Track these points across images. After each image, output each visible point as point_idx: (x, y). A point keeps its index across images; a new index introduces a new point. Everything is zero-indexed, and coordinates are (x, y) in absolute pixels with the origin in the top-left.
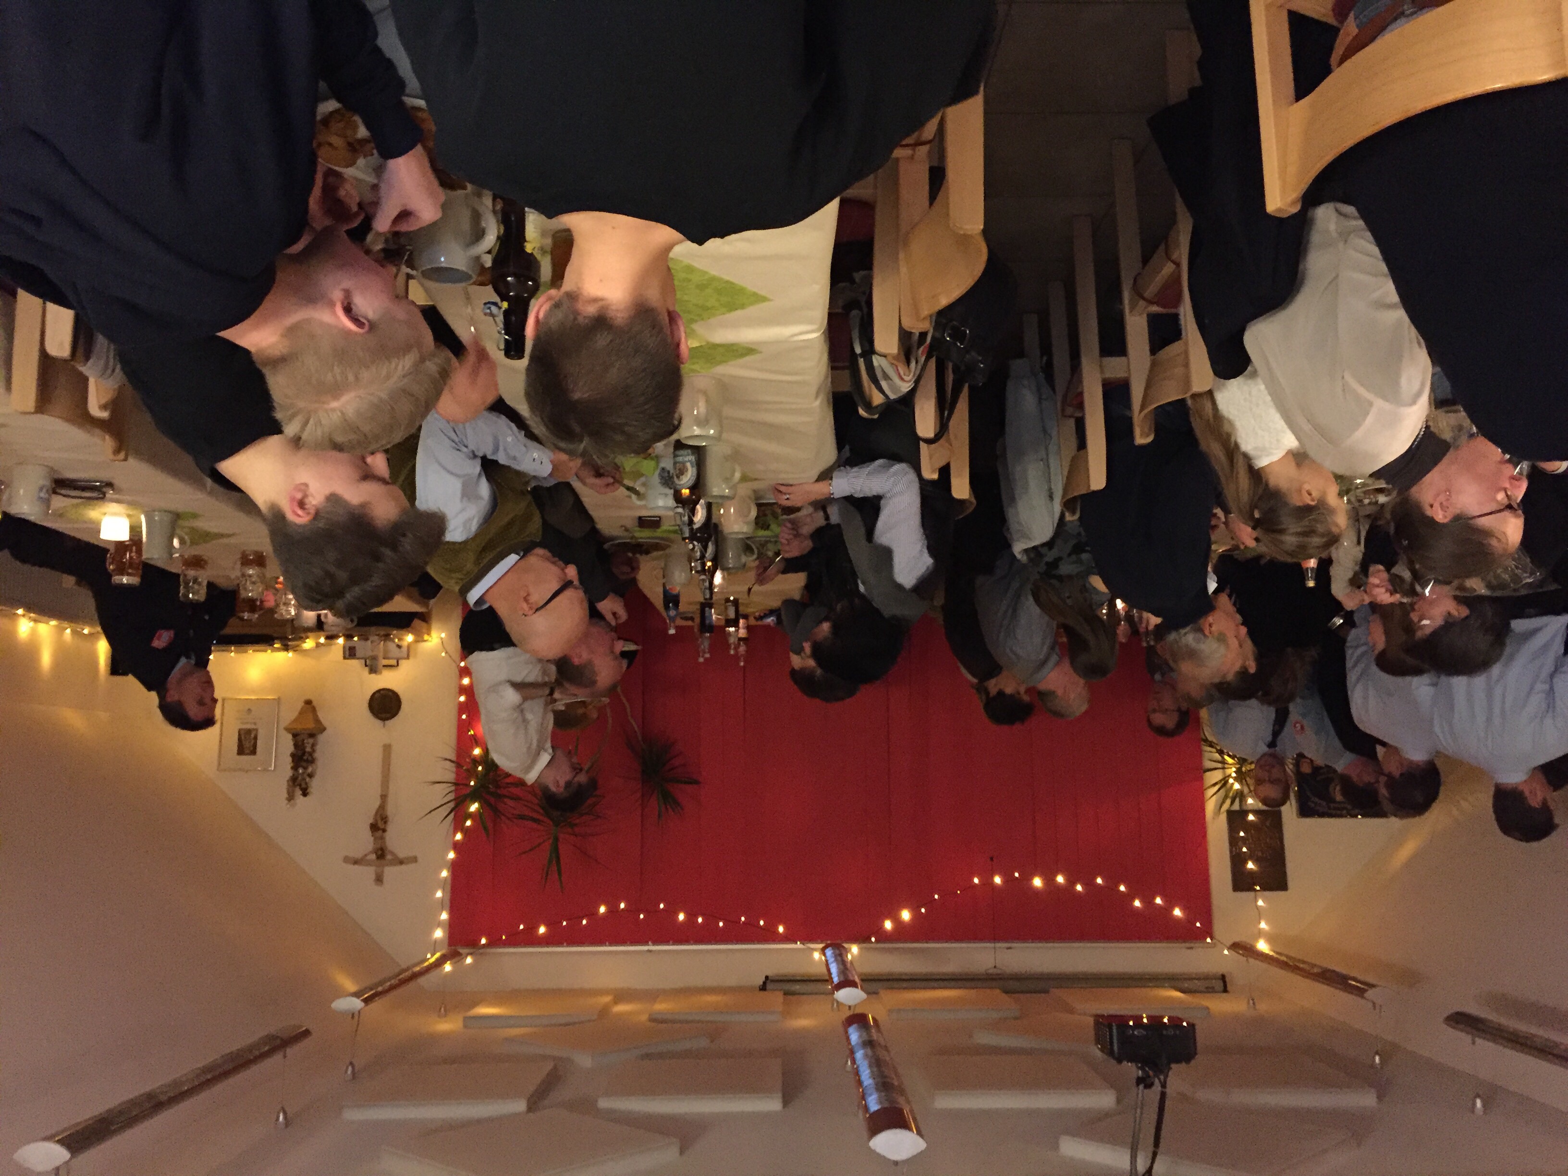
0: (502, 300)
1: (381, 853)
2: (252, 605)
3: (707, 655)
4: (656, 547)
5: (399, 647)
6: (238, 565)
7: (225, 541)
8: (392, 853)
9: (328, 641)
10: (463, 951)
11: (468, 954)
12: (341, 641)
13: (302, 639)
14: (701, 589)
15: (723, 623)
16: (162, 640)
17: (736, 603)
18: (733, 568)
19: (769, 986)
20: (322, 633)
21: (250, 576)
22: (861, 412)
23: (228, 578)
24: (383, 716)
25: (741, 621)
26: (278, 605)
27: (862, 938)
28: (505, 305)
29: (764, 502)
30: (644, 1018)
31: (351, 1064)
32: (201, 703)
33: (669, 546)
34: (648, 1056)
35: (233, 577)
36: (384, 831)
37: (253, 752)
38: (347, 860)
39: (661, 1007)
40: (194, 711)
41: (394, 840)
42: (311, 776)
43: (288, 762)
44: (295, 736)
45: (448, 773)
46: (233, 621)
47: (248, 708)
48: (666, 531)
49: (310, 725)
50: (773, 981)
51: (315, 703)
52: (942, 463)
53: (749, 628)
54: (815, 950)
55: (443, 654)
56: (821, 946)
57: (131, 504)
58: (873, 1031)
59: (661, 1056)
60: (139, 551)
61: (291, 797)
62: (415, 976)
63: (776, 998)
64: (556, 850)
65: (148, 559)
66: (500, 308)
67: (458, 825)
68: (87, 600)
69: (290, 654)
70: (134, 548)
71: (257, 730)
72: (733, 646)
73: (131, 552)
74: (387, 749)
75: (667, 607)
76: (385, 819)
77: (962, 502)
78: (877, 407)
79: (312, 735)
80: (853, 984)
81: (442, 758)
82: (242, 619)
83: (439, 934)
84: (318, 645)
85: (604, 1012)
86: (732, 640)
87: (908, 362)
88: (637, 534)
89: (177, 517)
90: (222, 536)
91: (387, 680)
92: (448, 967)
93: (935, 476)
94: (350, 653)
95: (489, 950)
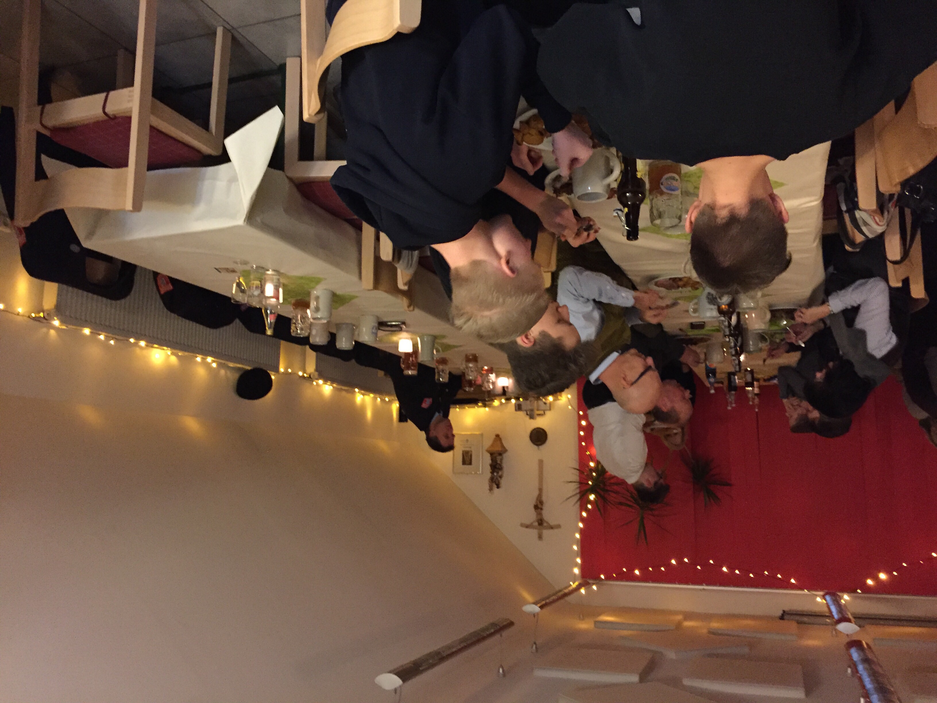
0: (624, 207)
1: (541, 522)
2: (470, 383)
3: (734, 405)
4: (702, 340)
5: (545, 403)
6: (464, 362)
7: (456, 349)
8: (547, 523)
9: (507, 401)
10: (591, 581)
11: (593, 584)
12: (513, 401)
13: (493, 400)
14: (733, 365)
15: (744, 384)
16: (426, 404)
17: (752, 372)
18: (753, 351)
19: (786, 617)
20: (504, 397)
21: (471, 368)
22: (847, 248)
23: (459, 368)
24: (539, 443)
25: (755, 383)
26: (483, 383)
27: (851, 591)
28: (626, 210)
29: (776, 308)
30: (705, 631)
31: (535, 643)
32: (447, 437)
33: (710, 339)
34: (710, 655)
35: (462, 368)
36: (541, 509)
37: (470, 463)
38: (522, 525)
39: (715, 625)
40: (443, 442)
41: (548, 515)
42: (501, 477)
43: (488, 469)
44: (492, 454)
45: (574, 476)
46: (460, 391)
47: (467, 439)
48: (709, 330)
49: (499, 449)
50: (788, 614)
51: (501, 436)
52: (903, 277)
53: (760, 387)
54: (817, 596)
55: (570, 407)
56: (821, 593)
57: (413, 333)
58: (867, 652)
59: (717, 656)
60: (416, 357)
61: (491, 489)
62: (566, 595)
63: (791, 625)
64: (643, 526)
65: (422, 361)
66: (622, 211)
67: (583, 507)
68: (390, 384)
69: (487, 409)
70: (414, 356)
71: (471, 451)
72: (751, 399)
73: (412, 357)
74: (541, 462)
75: (708, 377)
76: (541, 503)
77: (917, 301)
78: (860, 243)
79: (500, 454)
80: (848, 620)
81: (572, 468)
82: (465, 391)
83: (576, 571)
84: (501, 403)
85: (679, 625)
86: (750, 396)
87: (882, 213)
88: (689, 334)
89: (435, 338)
90: (455, 347)
91: (540, 422)
92: (583, 591)
93: (900, 285)
94: (519, 407)
95: (606, 582)
